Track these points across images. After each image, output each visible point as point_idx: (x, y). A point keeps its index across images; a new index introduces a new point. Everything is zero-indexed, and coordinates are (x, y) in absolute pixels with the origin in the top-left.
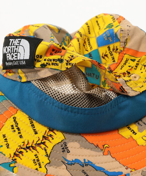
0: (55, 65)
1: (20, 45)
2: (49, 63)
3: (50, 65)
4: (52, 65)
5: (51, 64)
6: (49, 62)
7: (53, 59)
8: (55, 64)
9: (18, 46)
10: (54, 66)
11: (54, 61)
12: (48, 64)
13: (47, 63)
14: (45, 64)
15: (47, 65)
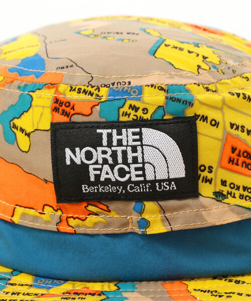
0: (246, 200)
1: (144, 143)
2: (234, 194)
3: (234, 197)
4: (240, 198)
5: (237, 195)
6: (233, 191)
7: (244, 187)
8: (248, 198)
9: (139, 148)
10: (244, 200)
11: (244, 191)
12: (231, 194)
13: (228, 193)
14: (225, 193)
15: (229, 195)
